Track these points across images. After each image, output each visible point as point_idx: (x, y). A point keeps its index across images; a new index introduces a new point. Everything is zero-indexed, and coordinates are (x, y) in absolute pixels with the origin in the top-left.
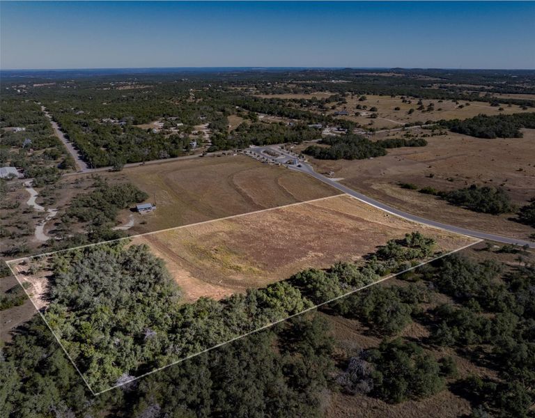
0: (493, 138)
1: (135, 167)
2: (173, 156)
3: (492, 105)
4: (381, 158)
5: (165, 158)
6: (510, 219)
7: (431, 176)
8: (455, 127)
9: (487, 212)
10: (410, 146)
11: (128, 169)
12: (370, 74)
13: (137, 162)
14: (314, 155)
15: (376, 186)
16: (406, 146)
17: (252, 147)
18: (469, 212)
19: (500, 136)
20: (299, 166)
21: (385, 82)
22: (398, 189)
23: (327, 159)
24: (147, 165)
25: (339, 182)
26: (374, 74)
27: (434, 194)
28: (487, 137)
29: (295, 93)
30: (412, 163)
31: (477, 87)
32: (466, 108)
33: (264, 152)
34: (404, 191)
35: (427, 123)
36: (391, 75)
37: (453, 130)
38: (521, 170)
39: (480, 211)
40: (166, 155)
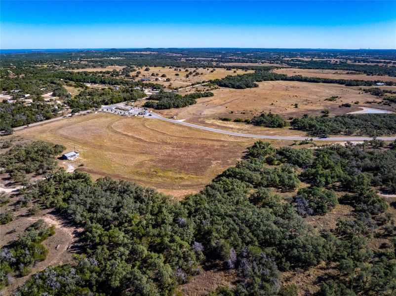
0: (245, 88)
1: (22, 129)
2: (48, 118)
3: (227, 70)
4: (194, 105)
5: (41, 121)
6: (290, 129)
7: (232, 112)
8: (221, 84)
9: (277, 127)
10: (205, 97)
11: (18, 131)
12: (134, 53)
13: (20, 126)
14: (153, 107)
15: (207, 121)
16: (203, 97)
17: (103, 106)
18: (268, 128)
19: (248, 87)
20: (150, 115)
21: (150, 58)
22: (221, 121)
23: (164, 109)
24: (31, 127)
25: (184, 121)
26: (137, 52)
27: (243, 122)
28: (241, 88)
29: (94, 67)
30: (215, 107)
31: (208, 59)
32: (215, 72)
33: (116, 108)
34: (225, 122)
35: (203, 83)
36: (148, 53)
37: (221, 86)
38: (272, 104)
39: (273, 127)
40: (42, 118)
